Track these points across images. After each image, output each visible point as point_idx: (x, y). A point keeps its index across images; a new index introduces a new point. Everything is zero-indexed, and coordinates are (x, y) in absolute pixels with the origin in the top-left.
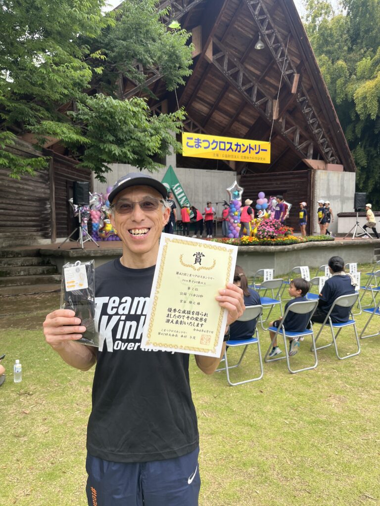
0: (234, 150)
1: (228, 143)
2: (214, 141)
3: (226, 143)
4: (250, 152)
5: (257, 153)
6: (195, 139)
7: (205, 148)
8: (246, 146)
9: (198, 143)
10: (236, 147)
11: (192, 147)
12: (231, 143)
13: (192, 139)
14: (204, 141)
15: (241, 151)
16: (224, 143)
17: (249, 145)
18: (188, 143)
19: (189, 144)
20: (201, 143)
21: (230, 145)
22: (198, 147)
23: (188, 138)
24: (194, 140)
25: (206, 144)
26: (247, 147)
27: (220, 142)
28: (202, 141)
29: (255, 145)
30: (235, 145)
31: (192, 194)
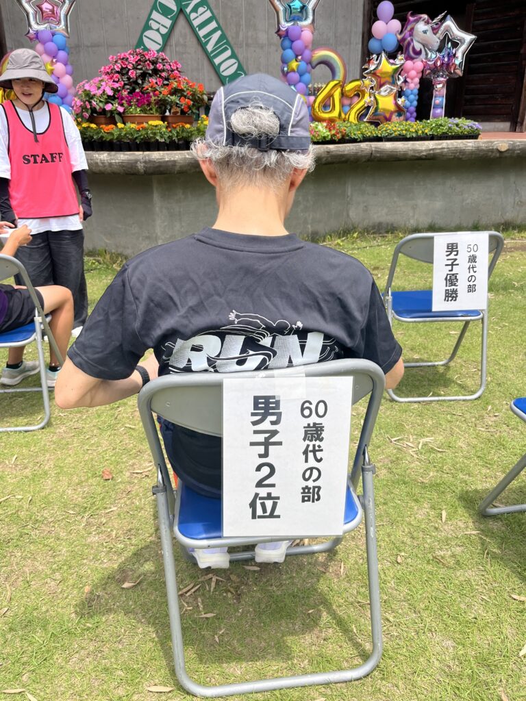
31: (238, 25)
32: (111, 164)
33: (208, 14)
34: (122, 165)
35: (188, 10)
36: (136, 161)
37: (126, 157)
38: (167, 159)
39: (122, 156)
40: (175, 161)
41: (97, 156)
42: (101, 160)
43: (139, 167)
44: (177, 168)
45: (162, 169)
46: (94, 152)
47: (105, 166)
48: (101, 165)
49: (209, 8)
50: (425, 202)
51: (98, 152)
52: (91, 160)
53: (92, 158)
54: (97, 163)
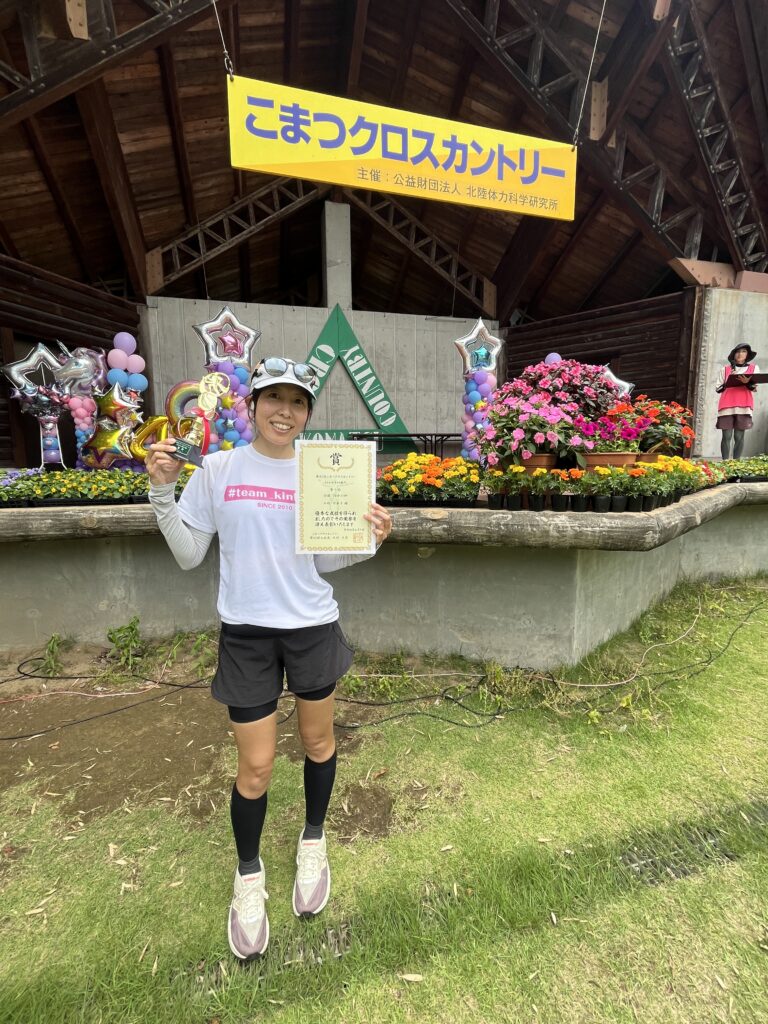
0: (441, 162)
1: (417, 134)
2: (361, 123)
3: (410, 133)
4: (500, 177)
5: (526, 181)
6: (284, 109)
7: (325, 144)
8: (486, 151)
9: (297, 122)
10: (448, 151)
11: (272, 135)
12: (429, 137)
13: (269, 104)
14: (319, 117)
15: (468, 171)
16: (403, 132)
17: (496, 150)
18: (251, 119)
19: (256, 124)
20: (307, 123)
21: (424, 142)
22: (295, 140)
23: (252, 101)
24: (277, 111)
25: (330, 131)
26: (492, 153)
27: (386, 129)
28: (311, 118)
29: (522, 152)
30: (445, 144)
31: (391, 372)
32: (579, 535)
33: (364, 362)
35: (345, 357)
36: (645, 530)
39: (605, 520)
40: (677, 526)
41: (544, 519)
42: (557, 527)
46: (537, 513)
47: (564, 536)
48: (555, 534)
49: (365, 357)
51: (542, 513)
52: (532, 525)
53: (536, 523)
54: (547, 532)
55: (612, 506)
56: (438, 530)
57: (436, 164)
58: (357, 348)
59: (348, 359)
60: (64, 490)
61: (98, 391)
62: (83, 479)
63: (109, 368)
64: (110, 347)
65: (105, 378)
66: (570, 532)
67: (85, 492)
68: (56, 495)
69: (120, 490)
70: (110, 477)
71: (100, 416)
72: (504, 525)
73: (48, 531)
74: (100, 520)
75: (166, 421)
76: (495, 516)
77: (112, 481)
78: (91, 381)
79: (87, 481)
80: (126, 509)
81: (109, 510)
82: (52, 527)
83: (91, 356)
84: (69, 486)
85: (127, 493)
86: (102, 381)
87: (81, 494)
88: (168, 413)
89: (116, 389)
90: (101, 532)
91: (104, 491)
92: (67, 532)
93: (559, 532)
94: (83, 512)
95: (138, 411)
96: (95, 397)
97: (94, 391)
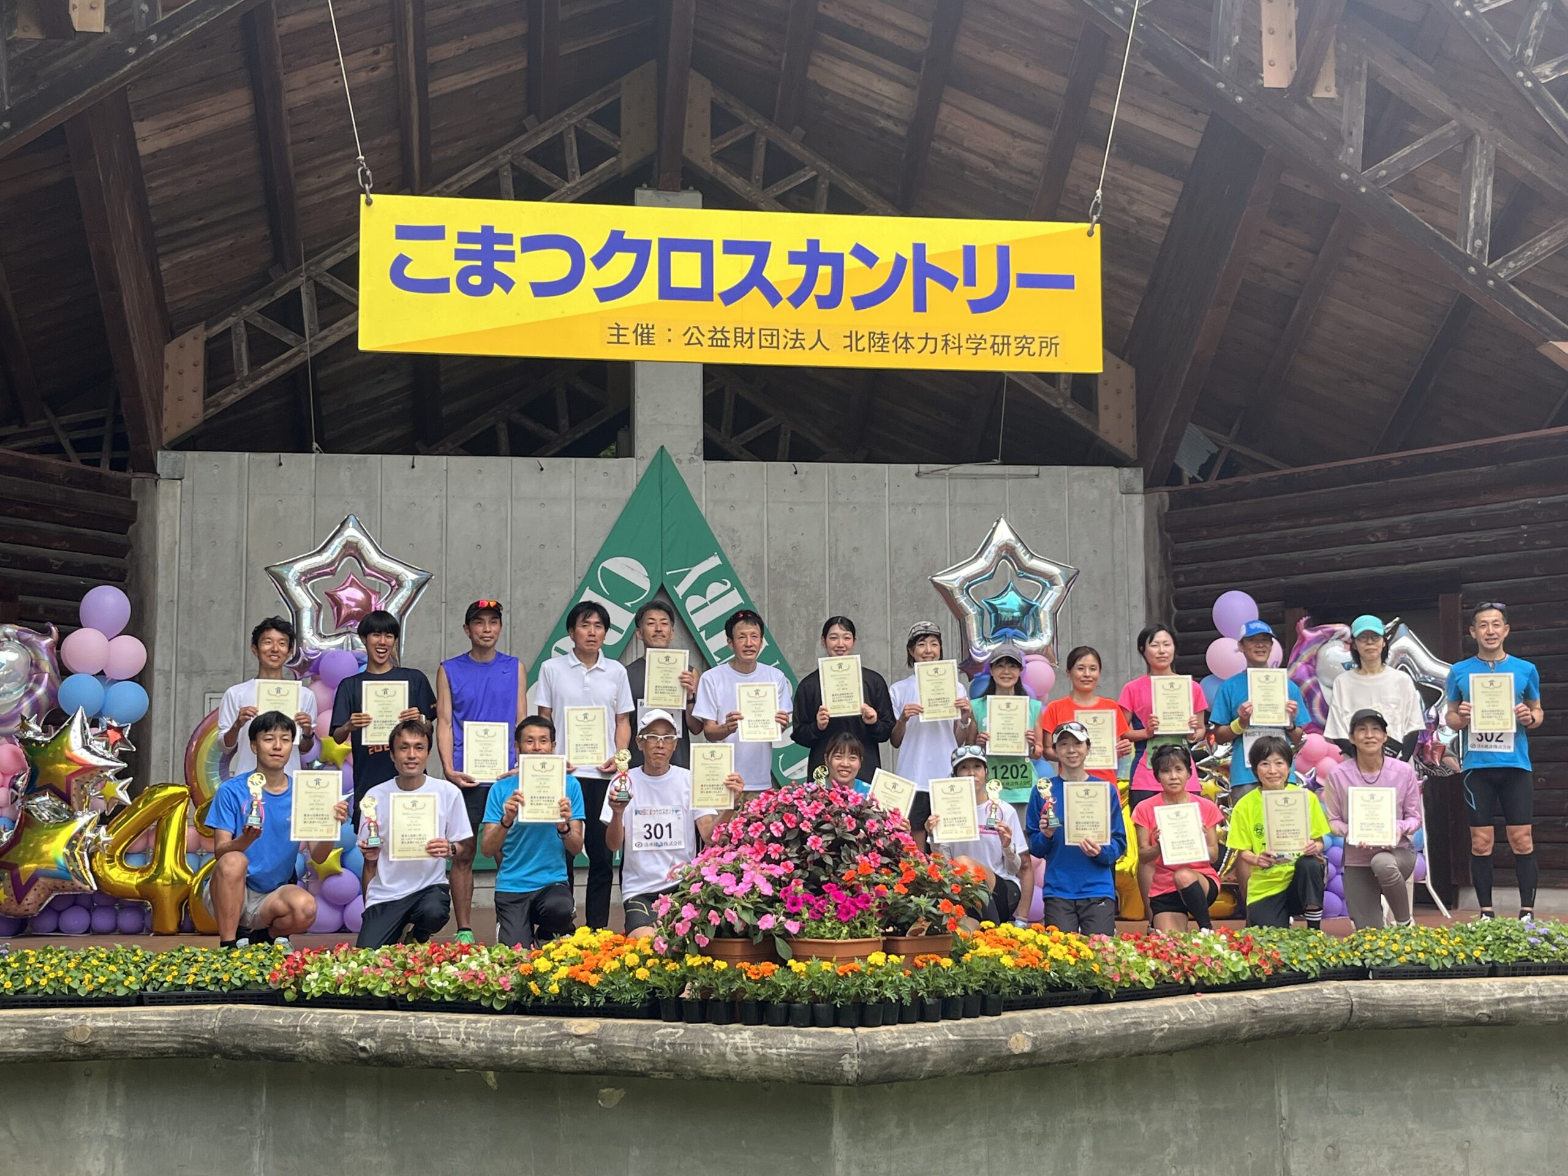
0: (786, 292)
1: (732, 247)
2: (617, 242)
3: (718, 248)
4: (920, 304)
5: (978, 306)
6: (463, 237)
7: (541, 289)
8: (886, 260)
9: (489, 256)
10: (801, 270)
11: (439, 286)
12: (760, 251)
13: (436, 233)
14: (532, 244)
15: (846, 301)
16: (704, 248)
17: (908, 255)
18: (402, 262)
19: (409, 272)
20: (509, 257)
21: (749, 260)
22: (482, 290)
23: (405, 232)
24: (451, 242)
25: (556, 266)
26: (900, 262)
27: (668, 246)
28: (516, 246)
29: (969, 253)
30: (795, 258)
32: (762, 1059)
33: (734, 600)
34: (797, 1060)
35: (681, 590)
36: (840, 1053)
37: (810, 1040)
38: (908, 1046)
39: (797, 1038)
40: (925, 1051)
41: (723, 1036)
42: (735, 1047)
43: (847, 1068)
44: (928, 1066)
45: (895, 1070)
46: (716, 1027)
47: (746, 1062)
48: (735, 1058)
49: (737, 585)
50: (1492, 1133)
51: (724, 1027)
52: (704, 1045)
53: (709, 1042)
54: (724, 1055)
55: (813, 1019)
56: (583, 1051)
57: (773, 297)
58: (714, 562)
59: (687, 595)
60: (43, 982)
61: (35, 729)
62: (72, 965)
63: (64, 672)
64: (71, 622)
65: (52, 694)
66: (751, 1056)
67: (75, 985)
68: (31, 990)
69: (126, 983)
70: (109, 960)
71: (33, 790)
72: (670, 1044)
73: (17, 1047)
74: (96, 1031)
75: (181, 797)
76: (662, 1031)
77: (112, 968)
78: (20, 702)
79: (77, 968)
80: (134, 1014)
81: (108, 1015)
82: (26, 1040)
83: (25, 643)
84: (52, 975)
85: (136, 987)
86: (45, 701)
87: (69, 988)
88: (189, 779)
89: (76, 725)
90: (94, 1050)
91: (102, 985)
92: (45, 1048)
93: (737, 1055)
94: (71, 1017)
95: (120, 775)
96: (26, 743)
97: (25, 728)
